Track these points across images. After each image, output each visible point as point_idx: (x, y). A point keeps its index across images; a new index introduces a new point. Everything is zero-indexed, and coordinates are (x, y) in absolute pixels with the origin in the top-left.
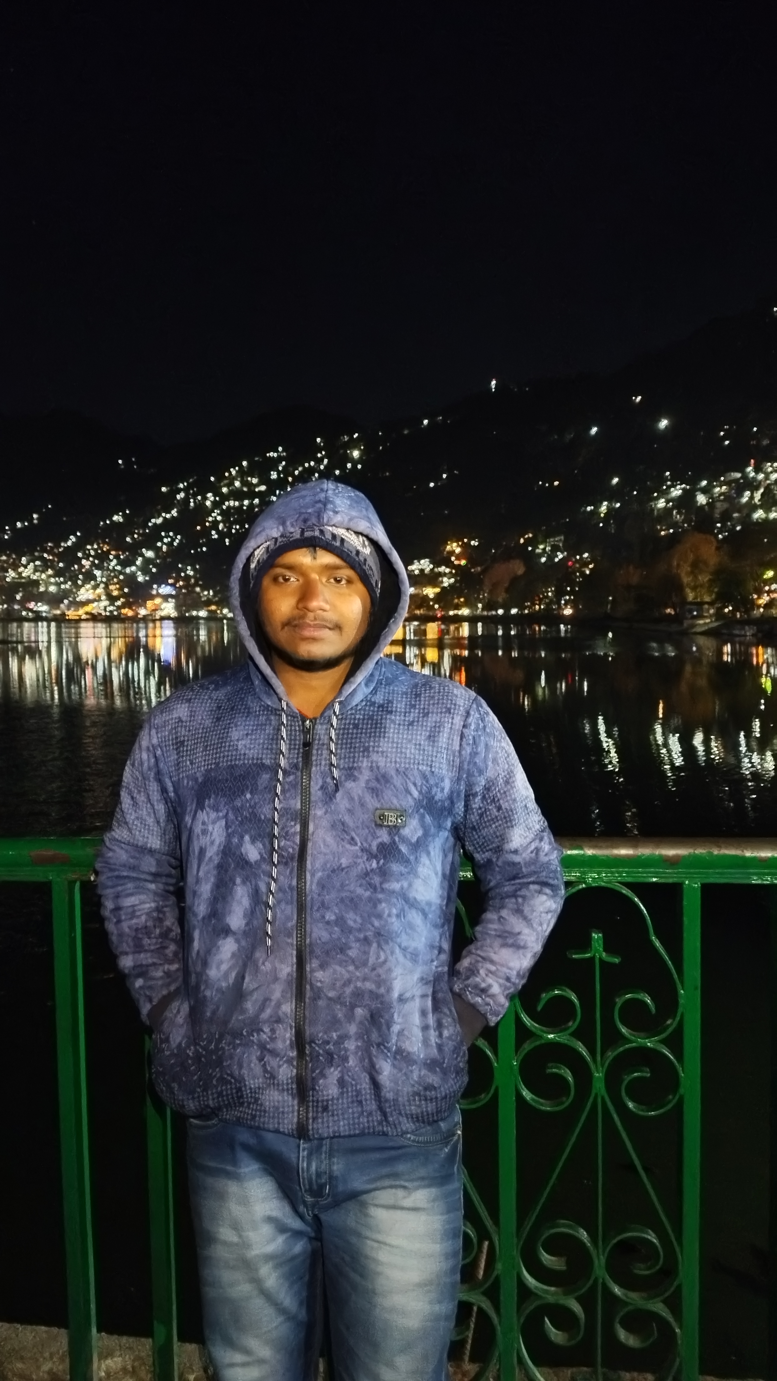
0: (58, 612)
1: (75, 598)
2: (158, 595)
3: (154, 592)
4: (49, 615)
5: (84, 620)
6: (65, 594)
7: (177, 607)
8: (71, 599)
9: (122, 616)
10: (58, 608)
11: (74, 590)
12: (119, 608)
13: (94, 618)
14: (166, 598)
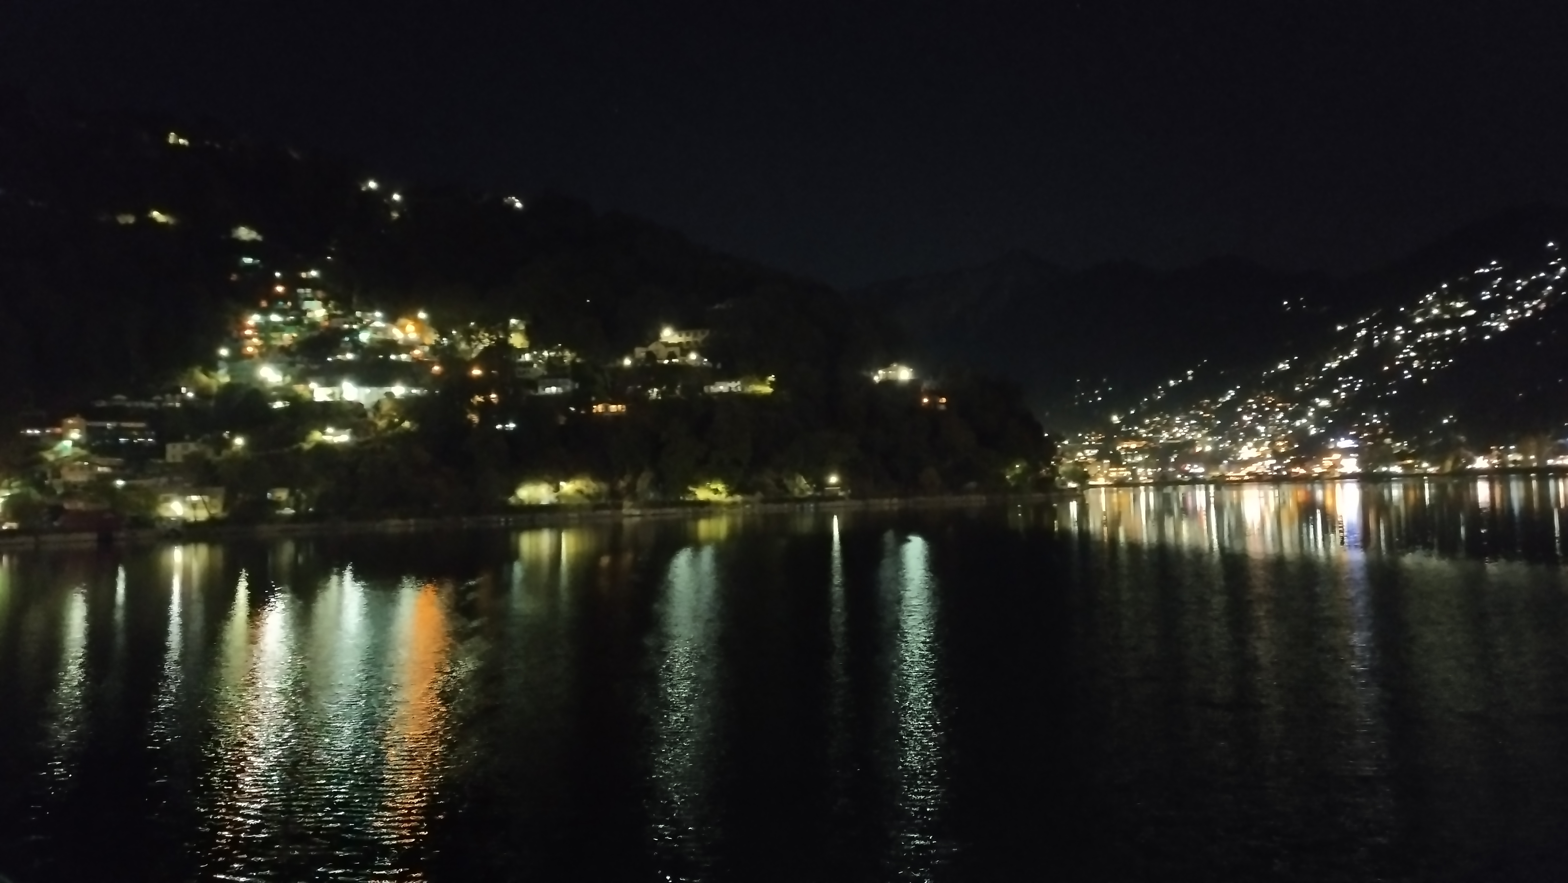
0: (1217, 474)
1: (1235, 458)
2: (1337, 450)
3: (1332, 447)
4: (1208, 477)
5: (1247, 481)
6: (1225, 454)
7: (1361, 463)
8: (1231, 459)
9: (1293, 476)
10: (1217, 469)
11: (1235, 449)
12: (1288, 466)
13: (1259, 479)
14: (1346, 452)
